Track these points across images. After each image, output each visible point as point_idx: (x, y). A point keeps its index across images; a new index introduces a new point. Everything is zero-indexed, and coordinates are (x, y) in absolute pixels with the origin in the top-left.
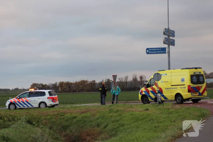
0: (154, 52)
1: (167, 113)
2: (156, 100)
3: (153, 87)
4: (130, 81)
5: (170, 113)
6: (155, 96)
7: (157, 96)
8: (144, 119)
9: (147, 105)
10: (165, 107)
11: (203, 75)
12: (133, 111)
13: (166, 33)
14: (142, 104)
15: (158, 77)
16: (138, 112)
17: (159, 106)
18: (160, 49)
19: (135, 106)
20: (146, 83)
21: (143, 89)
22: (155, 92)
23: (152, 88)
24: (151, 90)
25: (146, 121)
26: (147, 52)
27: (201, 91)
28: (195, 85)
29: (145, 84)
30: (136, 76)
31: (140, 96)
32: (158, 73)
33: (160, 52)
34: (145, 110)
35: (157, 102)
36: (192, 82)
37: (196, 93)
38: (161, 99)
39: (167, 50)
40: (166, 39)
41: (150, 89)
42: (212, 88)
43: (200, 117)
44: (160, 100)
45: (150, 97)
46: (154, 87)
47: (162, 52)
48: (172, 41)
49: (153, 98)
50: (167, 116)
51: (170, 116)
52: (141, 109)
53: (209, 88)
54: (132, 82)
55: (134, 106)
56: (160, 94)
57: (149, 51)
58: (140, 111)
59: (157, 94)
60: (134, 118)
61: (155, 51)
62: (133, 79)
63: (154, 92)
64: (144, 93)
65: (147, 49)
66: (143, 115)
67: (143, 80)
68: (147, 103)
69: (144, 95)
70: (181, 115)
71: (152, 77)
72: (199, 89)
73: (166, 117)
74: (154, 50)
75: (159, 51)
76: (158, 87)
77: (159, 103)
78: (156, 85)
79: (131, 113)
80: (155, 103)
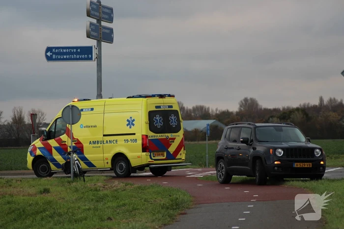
0: (65, 57)
1: (92, 200)
2: (66, 168)
3: (61, 139)
4: (6, 123)
5: (100, 199)
6: (65, 159)
7: (69, 158)
8: (37, 213)
9: (45, 181)
10: (88, 184)
11: (177, 111)
12: (11, 195)
13: (92, 12)
14: (34, 179)
15: (72, 114)
16: (23, 196)
17: (74, 184)
18: (79, 50)
19: (19, 183)
20: (43, 129)
21: (38, 143)
22: (67, 149)
23: (60, 141)
24: (57, 145)
25: (42, 219)
26: (47, 56)
27: (172, 149)
28: (159, 135)
29: (43, 131)
30: (21, 112)
31: (30, 159)
32: (73, 106)
33: (78, 57)
34: (41, 193)
35: (70, 173)
36: (152, 127)
37: (161, 153)
38: (78, 166)
39: (95, 52)
40: (92, 27)
41: (53, 143)
42: (196, 142)
43: (168, 208)
44: (76, 169)
45: (54, 160)
46: (64, 137)
47: (83, 56)
48: (107, 31)
49: (61, 163)
50: (92, 207)
51: (100, 205)
52: (32, 191)
53: (190, 142)
54: (11, 126)
55: (14, 181)
56: (78, 154)
57: (54, 53)
58: (29, 195)
59: (69, 154)
60: (13, 211)
61: (66, 54)
62: (13, 119)
63: (62, 150)
64: (38, 152)
65: (49, 49)
66: (37, 204)
67: (37, 121)
68: (46, 177)
69: (39, 156)
70: (124, 205)
71: (59, 115)
72: (167, 143)
73: (89, 209)
74: (65, 51)
75: (77, 53)
76: (73, 139)
77: (75, 175)
78: (69, 133)
79: (8, 198)
80: (66, 175)
